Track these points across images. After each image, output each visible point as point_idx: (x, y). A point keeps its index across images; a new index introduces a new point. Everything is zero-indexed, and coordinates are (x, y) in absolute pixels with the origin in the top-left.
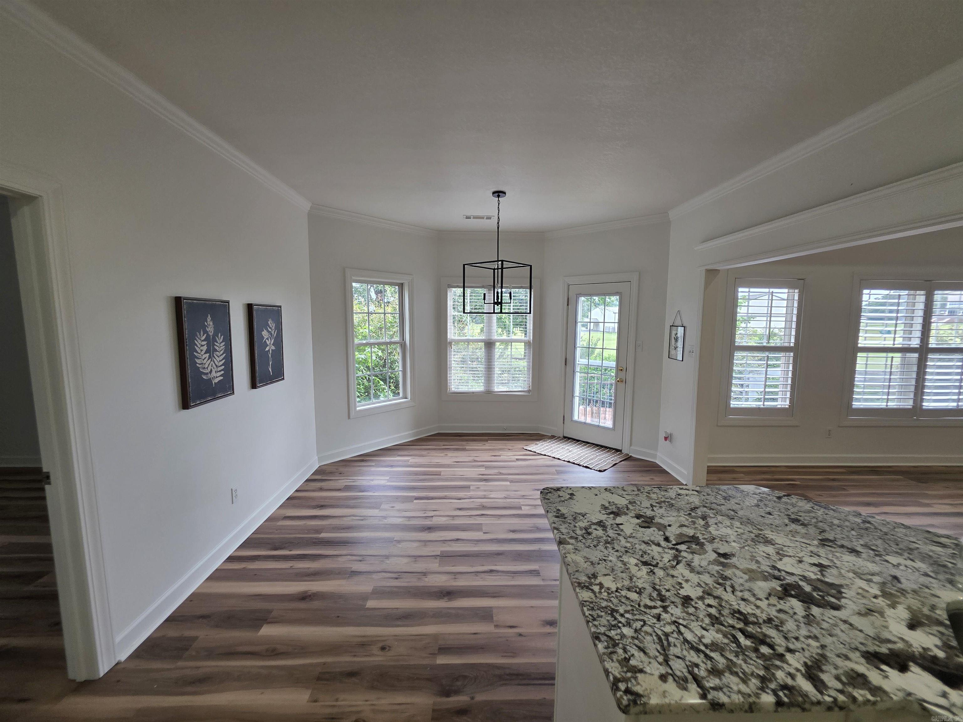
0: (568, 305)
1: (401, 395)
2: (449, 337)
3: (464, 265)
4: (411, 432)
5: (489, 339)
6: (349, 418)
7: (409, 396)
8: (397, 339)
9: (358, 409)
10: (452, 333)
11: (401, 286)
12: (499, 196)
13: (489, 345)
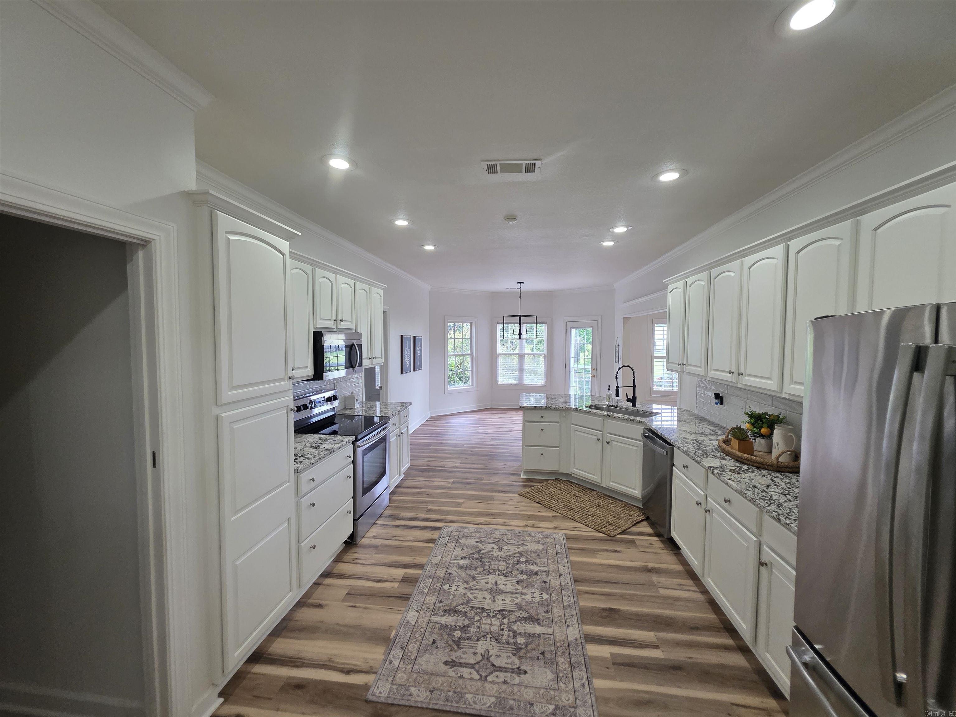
0: (566, 333)
1: (470, 384)
2: (497, 352)
3: (504, 316)
4: (475, 405)
5: (521, 353)
6: (445, 393)
7: (475, 385)
8: (469, 353)
9: (449, 389)
10: (500, 349)
11: (471, 323)
12: (520, 284)
13: (521, 356)
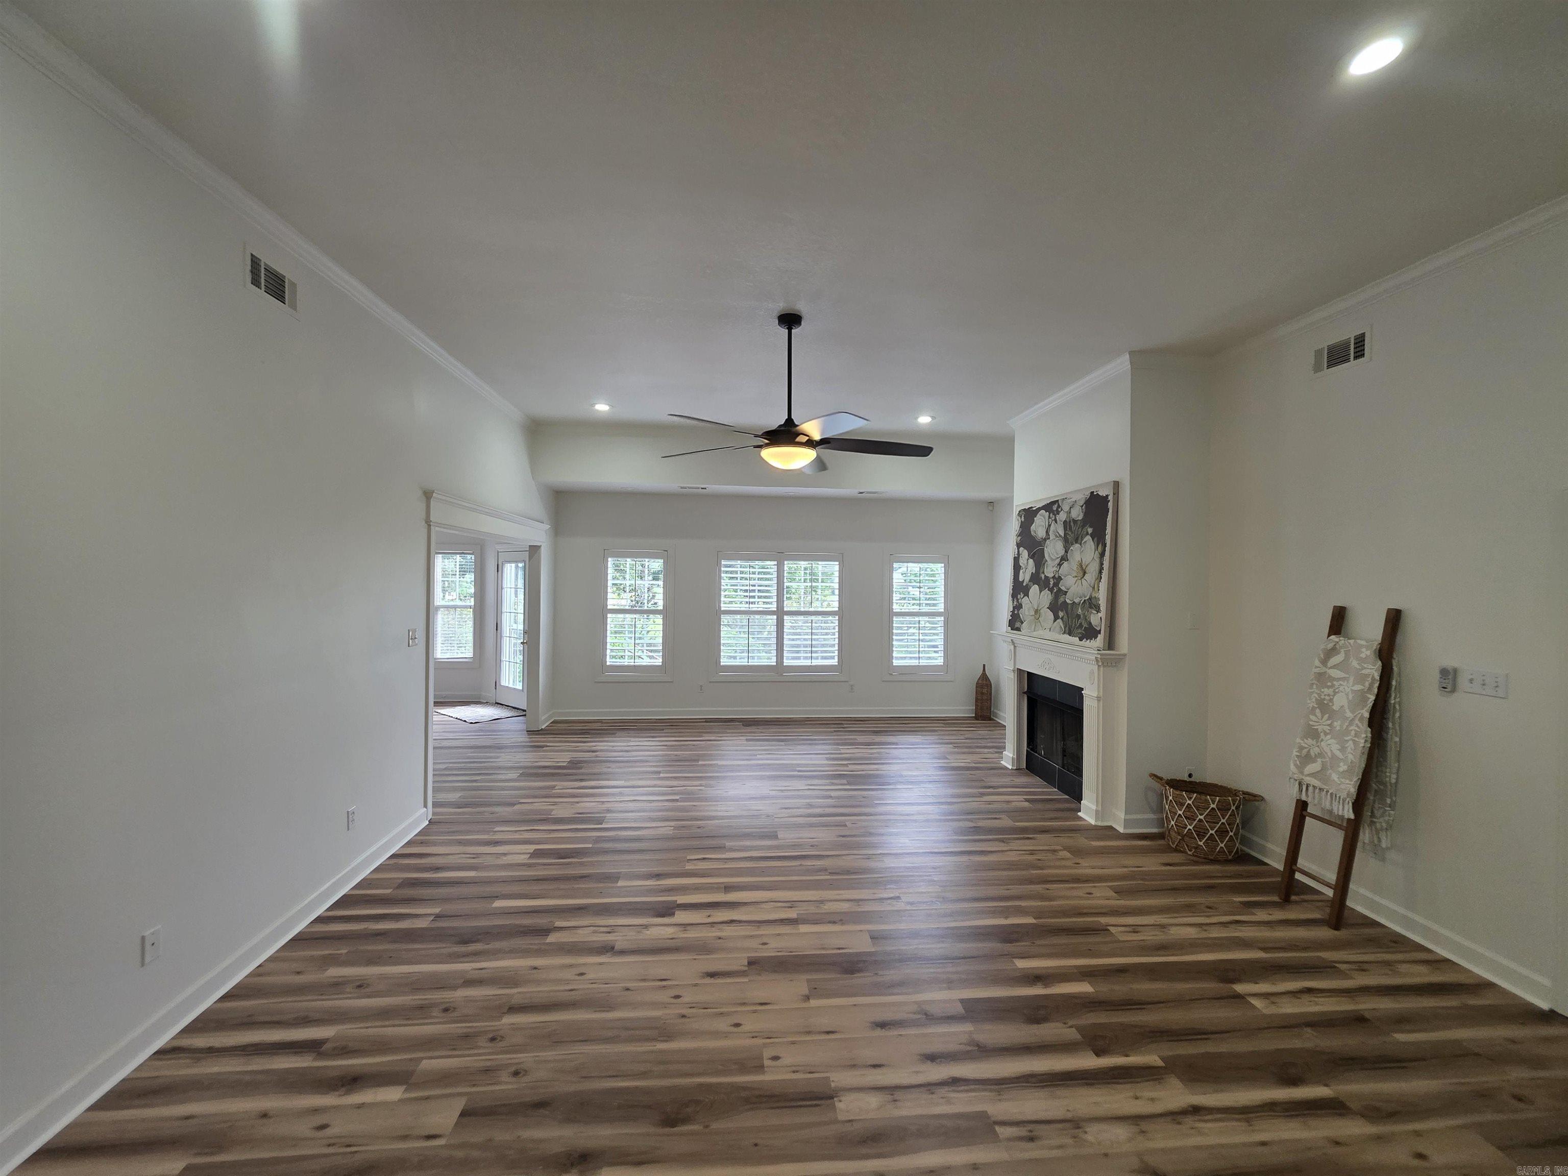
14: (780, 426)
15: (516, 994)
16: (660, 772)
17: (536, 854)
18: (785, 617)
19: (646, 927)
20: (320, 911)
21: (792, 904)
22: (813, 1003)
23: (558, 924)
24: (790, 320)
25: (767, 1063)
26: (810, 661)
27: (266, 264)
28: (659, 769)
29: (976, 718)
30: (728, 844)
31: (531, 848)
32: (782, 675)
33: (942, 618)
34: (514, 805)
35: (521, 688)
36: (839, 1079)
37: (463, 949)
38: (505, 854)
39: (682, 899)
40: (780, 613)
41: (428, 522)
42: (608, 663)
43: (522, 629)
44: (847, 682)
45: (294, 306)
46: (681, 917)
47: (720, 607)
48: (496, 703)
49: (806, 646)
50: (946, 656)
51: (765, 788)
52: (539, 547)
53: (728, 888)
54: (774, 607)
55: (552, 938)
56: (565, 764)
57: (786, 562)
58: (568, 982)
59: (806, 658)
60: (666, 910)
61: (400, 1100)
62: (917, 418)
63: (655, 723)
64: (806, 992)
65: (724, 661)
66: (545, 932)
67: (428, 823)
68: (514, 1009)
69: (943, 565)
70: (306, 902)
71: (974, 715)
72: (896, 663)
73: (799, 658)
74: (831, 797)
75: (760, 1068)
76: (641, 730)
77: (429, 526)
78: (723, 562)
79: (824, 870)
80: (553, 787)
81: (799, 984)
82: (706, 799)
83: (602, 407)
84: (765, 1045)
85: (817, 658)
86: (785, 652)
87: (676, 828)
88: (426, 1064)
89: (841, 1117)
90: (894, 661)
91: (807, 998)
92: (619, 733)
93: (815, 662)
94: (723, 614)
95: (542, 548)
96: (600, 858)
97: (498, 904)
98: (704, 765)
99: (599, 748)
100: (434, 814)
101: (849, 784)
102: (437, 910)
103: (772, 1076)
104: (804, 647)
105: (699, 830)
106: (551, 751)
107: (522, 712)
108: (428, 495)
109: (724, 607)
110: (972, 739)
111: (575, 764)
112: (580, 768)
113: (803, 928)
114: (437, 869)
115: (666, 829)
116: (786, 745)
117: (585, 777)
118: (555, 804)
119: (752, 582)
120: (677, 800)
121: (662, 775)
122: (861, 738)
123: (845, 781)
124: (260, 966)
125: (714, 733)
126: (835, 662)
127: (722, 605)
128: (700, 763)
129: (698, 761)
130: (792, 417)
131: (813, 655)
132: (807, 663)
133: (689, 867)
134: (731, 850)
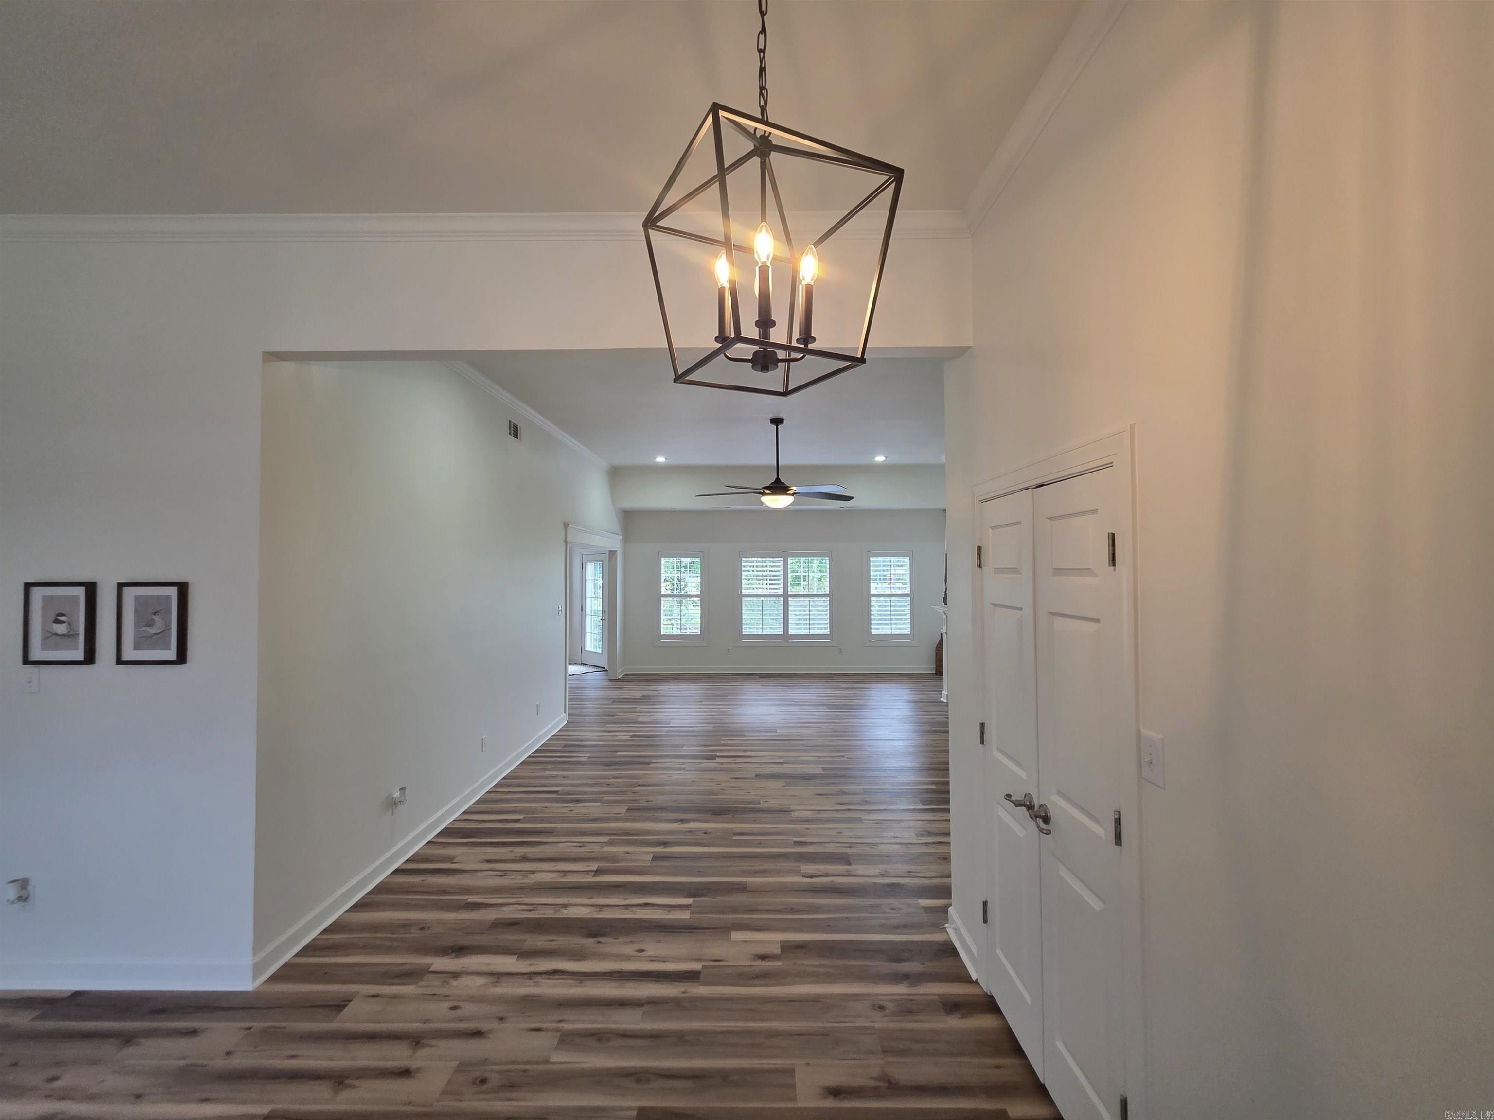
14: (772, 483)
15: (640, 781)
16: (702, 702)
17: (633, 736)
18: (789, 599)
19: (701, 763)
20: (529, 754)
21: (781, 757)
22: (786, 788)
23: (653, 761)
24: (777, 421)
25: (761, 802)
26: (808, 631)
27: (513, 423)
28: (702, 700)
29: (936, 674)
30: (746, 734)
31: (631, 734)
32: (788, 641)
33: (909, 598)
34: (614, 716)
35: (601, 652)
36: (793, 808)
37: (608, 768)
38: (616, 736)
39: (718, 754)
40: (786, 596)
41: (566, 542)
42: (662, 634)
43: (601, 609)
44: (837, 646)
45: (520, 440)
46: (718, 760)
47: (741, 592)
48: (582, 663)
49: (805, 620)
50: (912, 627)
51: (773, 710)
52: (616, 551)
53: (745, 751)
54: (780, 592)
55: (651, 765)
56: (640, 697)
57: (789, 558)
58: (665, 778)
59: (805, 629)
60: (713, 758)
61: (600, 806)
62: (875, 457)
63: (696, 675)
64: (784, 785)
65: (746, 631)
66: (649, 764)
67: (566, 722)
68: (639, 785)
69: (908, 558)
70: (524, 747)
71: (935, 672)
72: (874, 632)
73: (800, 629)
74: (815, 715)
75: (759, 804)
76: (685, 679)
77: (566, 544)
78: (743, 559)
79: (803, 745)
80: (635, 708)
81: (781, 782)
82: (733, 715)
83: (661, 459)
84: (761, 798)
85: (814, 629)
86: (789, 624)
87: (714, 727)
88: (605, 798)
89: (793, 816)
90: (872, 631)
91: (784, 786)
92: (672, 681)
93: (812, 632)
94: (744, 597)
95: (618, 552)
96: (669, 738)
97: (619, 754)
98: (731, 698)
99: (659, 689)
100: (568, 719)
101: (828, 709)
102: (589, 755)
103: (763, 805)
104: (804, 620)
105: (728, 728)
106: (626, 690)
107: (603, 669)
108: (566, 525)
109: (744, 592)
110: (926, 686)
111: (645, 697)
112: (650, 699)
113: (785, 765)
114: (581, 741)
115: (710, 727)
116: (789, 689)
117: (654, 704)
118: (639, 715)
119: (765, 573)
120: (714, 715)
121: (703, 703)
122: (843, 685)
123: (826, 708)
124: (512, 770)
125: (739, 681)
126: (827, 631)
127: (743, 591)
128: (729, 697)
129: (727, 696)
130: (779, 477)
131: (811, 626)
132: (806, 632)
133: (722, 742)
134: (747, 736)
